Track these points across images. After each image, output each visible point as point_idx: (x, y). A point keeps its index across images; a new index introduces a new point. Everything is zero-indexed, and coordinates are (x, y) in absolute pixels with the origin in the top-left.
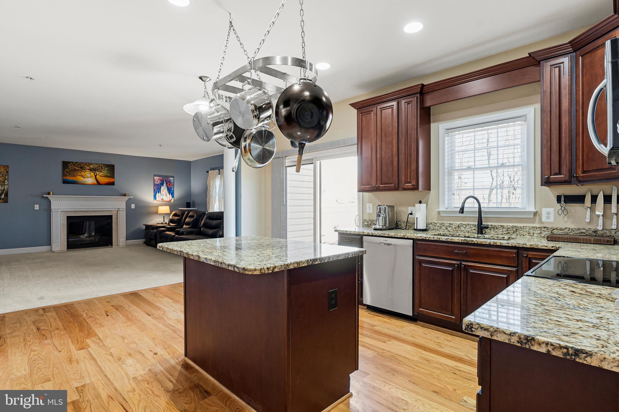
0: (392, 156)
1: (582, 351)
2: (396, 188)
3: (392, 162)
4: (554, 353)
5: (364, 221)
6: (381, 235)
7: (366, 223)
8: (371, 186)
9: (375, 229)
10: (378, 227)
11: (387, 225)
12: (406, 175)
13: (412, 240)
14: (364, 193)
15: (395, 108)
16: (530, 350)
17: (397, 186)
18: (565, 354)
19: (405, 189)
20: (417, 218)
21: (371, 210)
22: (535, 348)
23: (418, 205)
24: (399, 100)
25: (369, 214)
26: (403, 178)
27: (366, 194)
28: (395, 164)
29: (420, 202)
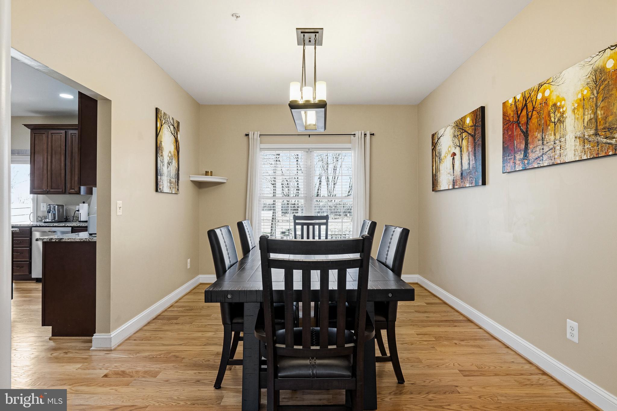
0: (61, 169)
1: (61, 239)
2: (64, 192)
3: (61, 174)
4: (57, 241)
5: (38, 217)
6: (47, 226)
7: (40, 219)
8: (43, 190)
9: (45, 222)
10: (47, 220)
11: (57, 219)
12: (71, 183)
13: (71, 228)
14: (38, 195)
15: (63, 135)
16: (52, 242)
17: (64, 190)
18: (59, 240)
19: (70, 193)
20: (80, 213)
21: (44, 208)
22: (53, 241)
23: (81, 205)
24: (66, 130)
25: (43, 211)
26: (68, 186)
27: (41, 196)
28: (63, 175)
29: (84, 203)
